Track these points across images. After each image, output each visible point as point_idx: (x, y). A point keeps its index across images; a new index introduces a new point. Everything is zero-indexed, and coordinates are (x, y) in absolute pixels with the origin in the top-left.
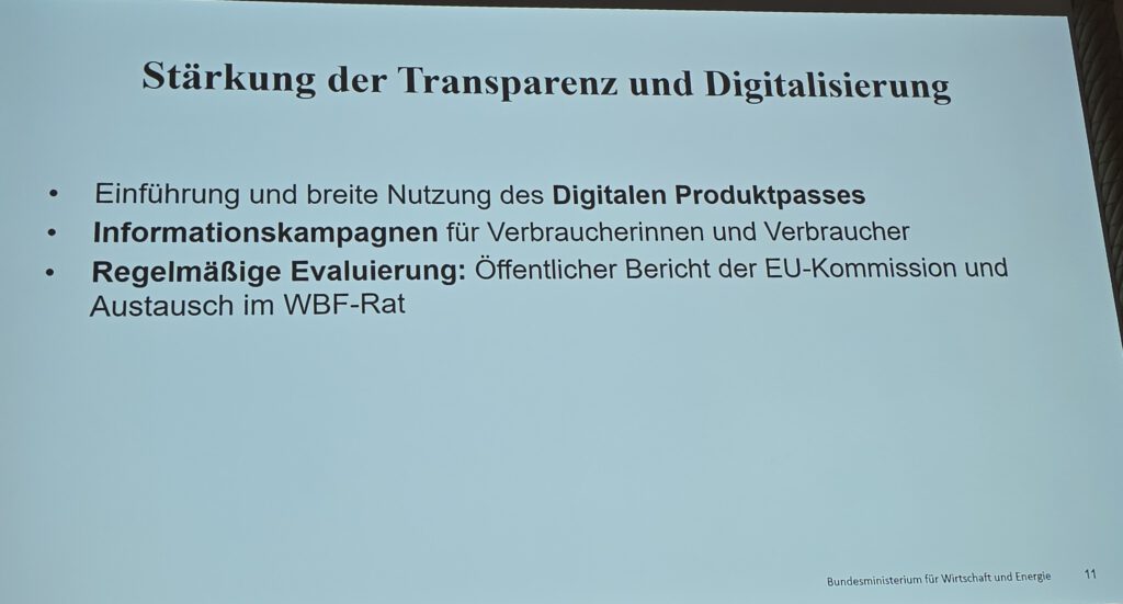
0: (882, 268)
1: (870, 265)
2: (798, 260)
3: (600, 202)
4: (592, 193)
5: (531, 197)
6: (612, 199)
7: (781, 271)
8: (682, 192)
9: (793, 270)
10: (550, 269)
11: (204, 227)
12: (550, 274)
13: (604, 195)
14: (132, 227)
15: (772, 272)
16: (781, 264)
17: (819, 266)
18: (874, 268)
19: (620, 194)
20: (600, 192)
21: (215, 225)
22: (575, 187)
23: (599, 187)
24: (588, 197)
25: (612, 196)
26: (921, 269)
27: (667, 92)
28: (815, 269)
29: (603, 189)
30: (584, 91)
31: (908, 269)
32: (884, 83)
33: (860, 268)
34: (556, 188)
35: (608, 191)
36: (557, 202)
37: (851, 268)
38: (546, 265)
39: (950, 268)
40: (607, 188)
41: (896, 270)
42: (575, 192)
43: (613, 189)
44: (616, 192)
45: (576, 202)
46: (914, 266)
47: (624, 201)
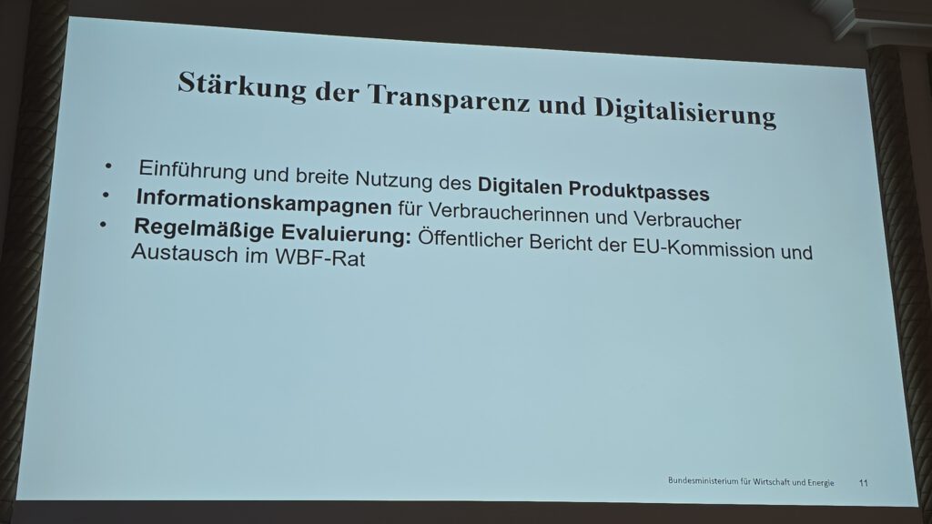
0: (720, 249)
1: (710, 247)
2: (657, 241)
3: (513, 191)
4: (507, 184)
5: (462, 185)
6: (522, 189)
7: (645, 249)
8: (574, 186)
9: (653, 248)
10: (474, 239)
11: (219, 196)
12: (474, 243)
13: (516, 186)
14: (166, 193)
15: (638, 248)
16: (645, 243)
17: (673, 246)
18: (713, 249)
19: (528, 185)
20: (513, 184)
21: (227, 195)
22: (495, 179)
23: (513, 179)
24: (504, 187)
25: (522, 187)
26: (749, 251)
27: (566, 112)
28: (670, 248)
29: (516, 181)
30: (505, 108)
31: (739, 251)
32: (727, 112)
33: (703, 248)
34: (481, 179)
35: (519, 183)
36: (481, 189)
37: (697, 248)
38: (471, 236)
39: (770, 251)
40: (519, 181)
41: (729, 251)
42: (495, 183)
43: (523, 181)
44: (526, 184)
45: (495, 190)
46: (743, 249)
47: (531, 191)
